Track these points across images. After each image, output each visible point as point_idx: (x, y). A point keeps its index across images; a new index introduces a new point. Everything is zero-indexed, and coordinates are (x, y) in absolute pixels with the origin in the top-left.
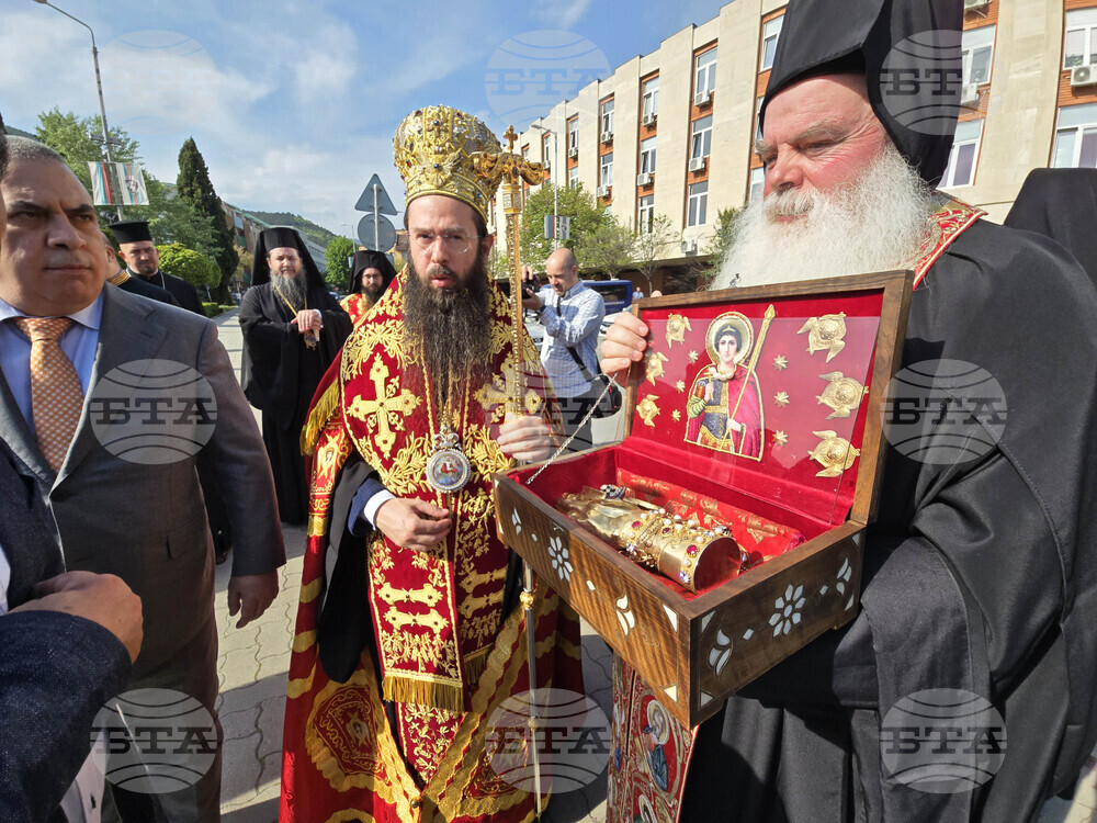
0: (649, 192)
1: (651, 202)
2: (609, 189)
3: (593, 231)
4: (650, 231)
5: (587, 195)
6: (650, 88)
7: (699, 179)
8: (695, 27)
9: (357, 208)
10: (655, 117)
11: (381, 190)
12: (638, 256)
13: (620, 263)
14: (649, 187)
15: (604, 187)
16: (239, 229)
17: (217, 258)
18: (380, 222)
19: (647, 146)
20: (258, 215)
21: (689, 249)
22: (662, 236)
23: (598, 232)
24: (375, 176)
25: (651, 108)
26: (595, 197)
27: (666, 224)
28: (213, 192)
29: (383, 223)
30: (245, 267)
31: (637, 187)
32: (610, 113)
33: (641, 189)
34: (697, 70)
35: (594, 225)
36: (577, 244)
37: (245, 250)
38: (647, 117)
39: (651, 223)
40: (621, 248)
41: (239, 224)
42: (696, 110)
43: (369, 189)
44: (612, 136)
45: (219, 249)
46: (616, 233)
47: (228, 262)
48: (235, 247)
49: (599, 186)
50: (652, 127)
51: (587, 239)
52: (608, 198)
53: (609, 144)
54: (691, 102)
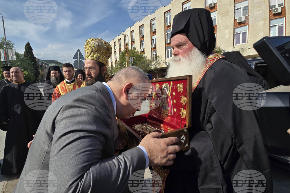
0: (155, 49)
1: (156, 52)
2: (144, 49)
3: (140, 61)
4: (156, 60)
5: (137, 51)
6: (153, 22)
7: (169, 45)
8: (164, 6)
9: (74, 58)
10: (155, 30)
11: (80, 53)
12: (153, 67)
13: (148, 69)
14: (155, 48)
15: (142, 49)
16: (40, 65)
17: (34, 73)
18: (80, 62)
19: (154, 37)
20: (46, 61)
21: (168, 64)
22: (160, 61)
23: (141, 61)
24: (79, 49)
25: (154, 27)
26: (140, 52)
27: (160, 58)
28: (34, 55)
29: (81, 62)
30: (41, 75)
31: (151, 48)
32: (143, 29)
33: (153, 49)
34: (166, 17)
35: (140, 59)
36: (135, 64)
37: (42, 71)
38: (153, 30)
39: (156, 58)
40: (148, 65)
41: (40, 64)
42: (166, 27)
43: (77, 53)
44: (144, 35)
45: (35, 71)
46: (146, 61)
47: (37, 74)
48: (39, 70)
49: (141, 48)
50: (155, 32)
51: (138, 63)
52: (143, 52)
53: (143, 37)
54: (165, 25)
